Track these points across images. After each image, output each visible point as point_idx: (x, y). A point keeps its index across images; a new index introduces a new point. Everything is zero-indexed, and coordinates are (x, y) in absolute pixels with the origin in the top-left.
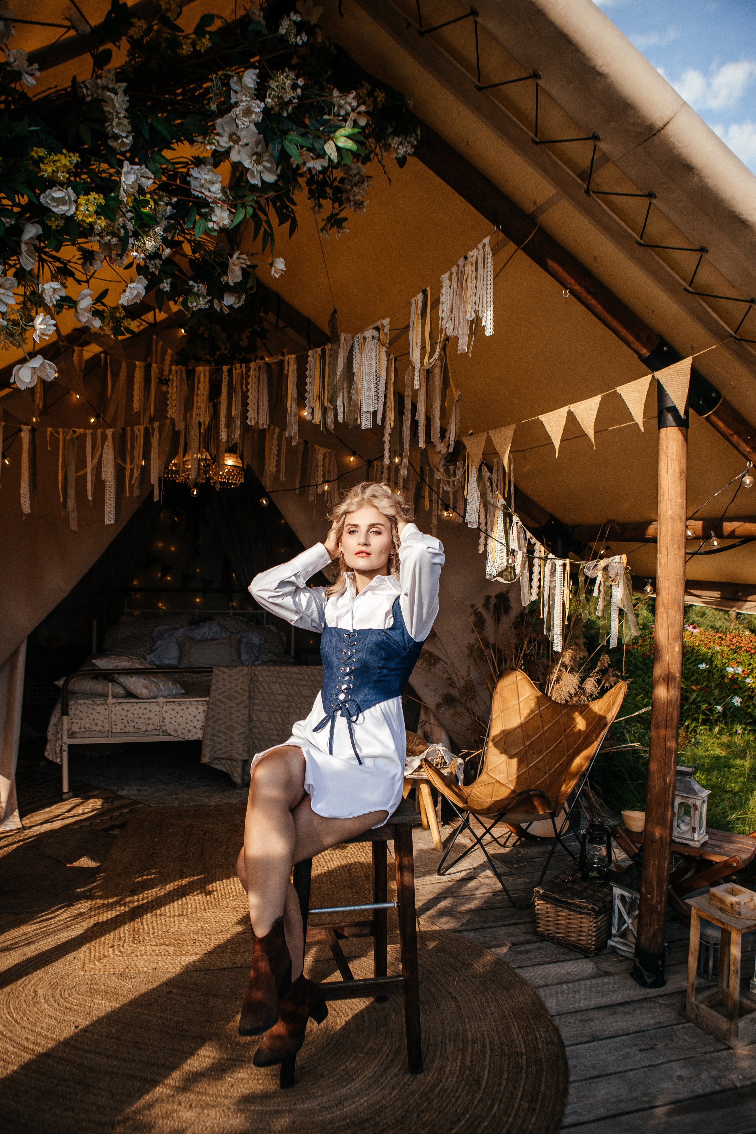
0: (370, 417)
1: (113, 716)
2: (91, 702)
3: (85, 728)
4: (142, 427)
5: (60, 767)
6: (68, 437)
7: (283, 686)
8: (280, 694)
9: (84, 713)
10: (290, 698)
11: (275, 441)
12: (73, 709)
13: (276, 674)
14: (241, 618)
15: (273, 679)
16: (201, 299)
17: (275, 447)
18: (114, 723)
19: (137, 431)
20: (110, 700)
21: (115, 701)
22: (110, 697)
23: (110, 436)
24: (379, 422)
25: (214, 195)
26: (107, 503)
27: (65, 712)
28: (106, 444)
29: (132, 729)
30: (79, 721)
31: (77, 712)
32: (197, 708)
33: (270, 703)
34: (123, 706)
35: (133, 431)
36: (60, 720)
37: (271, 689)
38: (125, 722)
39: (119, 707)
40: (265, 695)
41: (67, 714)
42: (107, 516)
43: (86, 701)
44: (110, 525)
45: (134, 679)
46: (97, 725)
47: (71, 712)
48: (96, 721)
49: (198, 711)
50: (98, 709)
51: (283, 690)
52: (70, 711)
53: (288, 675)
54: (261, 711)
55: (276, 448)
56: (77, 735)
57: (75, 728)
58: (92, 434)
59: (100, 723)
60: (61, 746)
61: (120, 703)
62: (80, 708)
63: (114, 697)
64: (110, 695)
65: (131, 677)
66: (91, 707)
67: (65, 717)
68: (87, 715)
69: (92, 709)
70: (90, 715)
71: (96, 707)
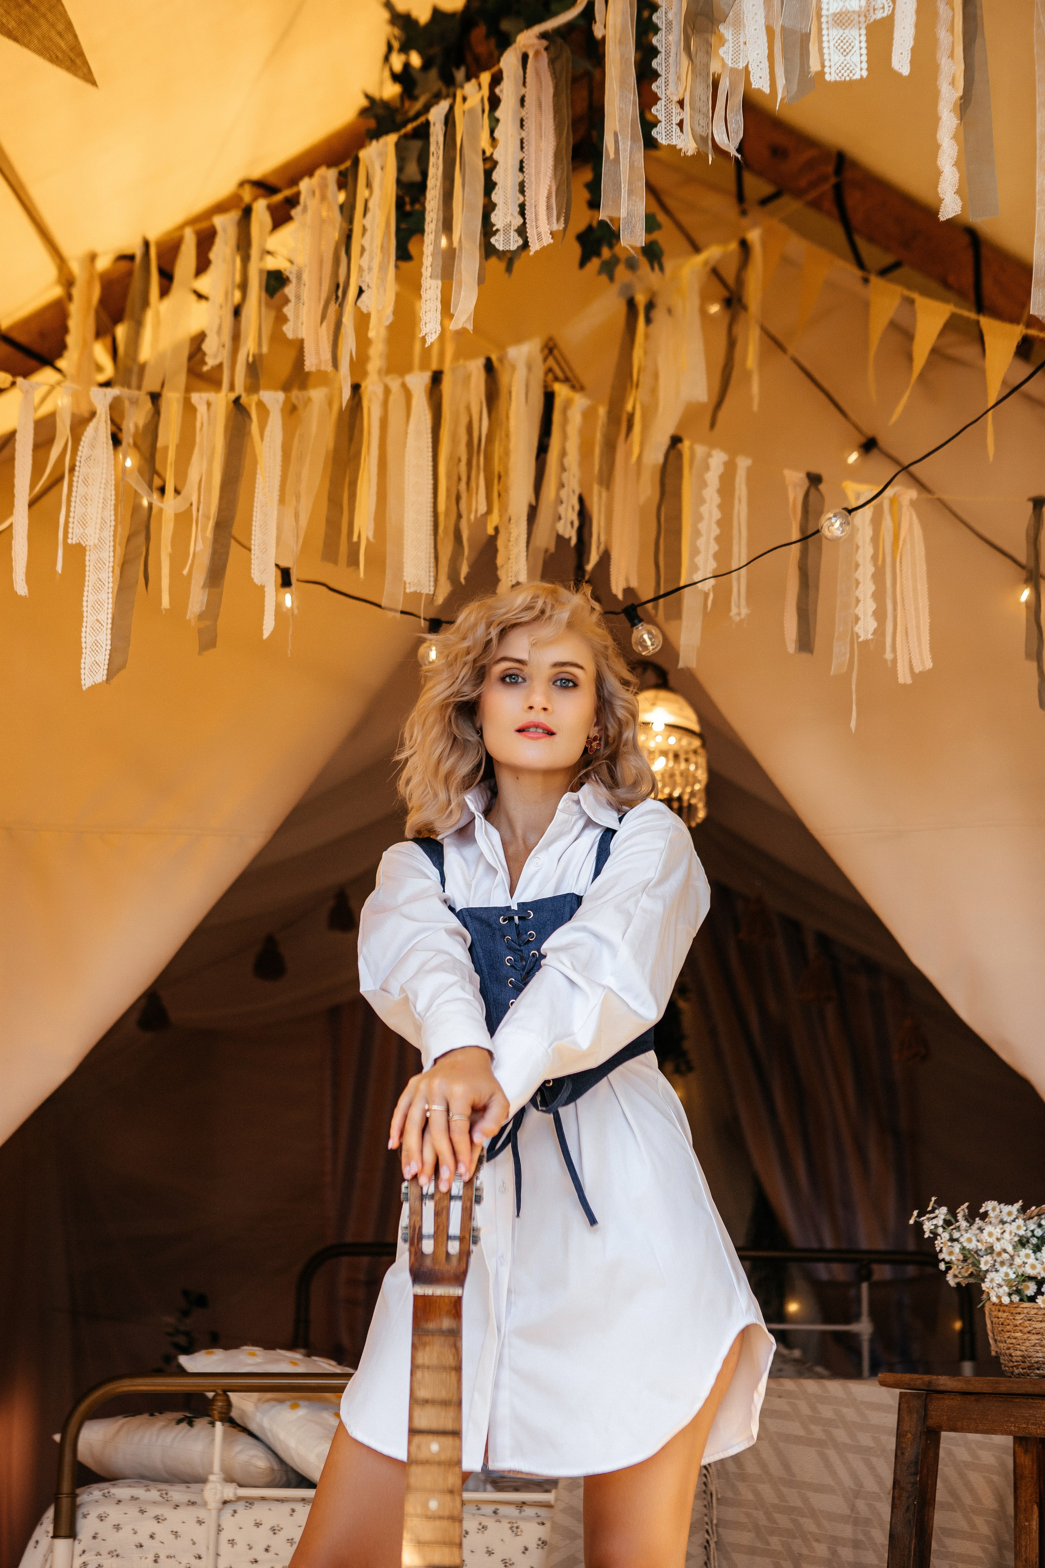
0: (858, 38)
1: (224, 1547)
2: (155, 1497)
4: (221, 400)
7: (832, 1454)
8: (820, 1489)
9: (126, 1532)
10: (861, 1504)
11: (711, 495)
12: (93, 1517)
13: (805, 1410)
15: (795, 1428)
17: (711, 509)
19: (202, 409)
20: (215, 1489)
21: (230, 1491)
22: (216, 1481)
23: (102, 412)
24: (901, 62)
26: (89, 619)
27: (66, 1530)
28: (90, 433)
30: (106, 1560)
31: (104, 1529)
32: (515, 1530)
33: (783, 1521)
34: (260, 1512)
35: (189, 409)
36: (48, 1555)
37: (786, 1466)
39: (246, 1516)
40: (766, 1490)
41: (72, 1534)
42: (87, 661)
43: (139, 1494)
44: (94, 687)
45: (301, 1412)
47: (86, 1526)
49: (520, 1542)
50: (174, 1520)
51: (833, 1473)
52: (81, 1524)
53: (850, 1413)
54: (752, 1551)
55: (717, 514)
62: (115, 1514)
64: (216, 1467)
65: (294, 1406)
66: (153, 1511)
67: (62, 1545)
68: (138, 1539)
69: (157, 1518)
70: (147, 1542)
71: (166, 1511)
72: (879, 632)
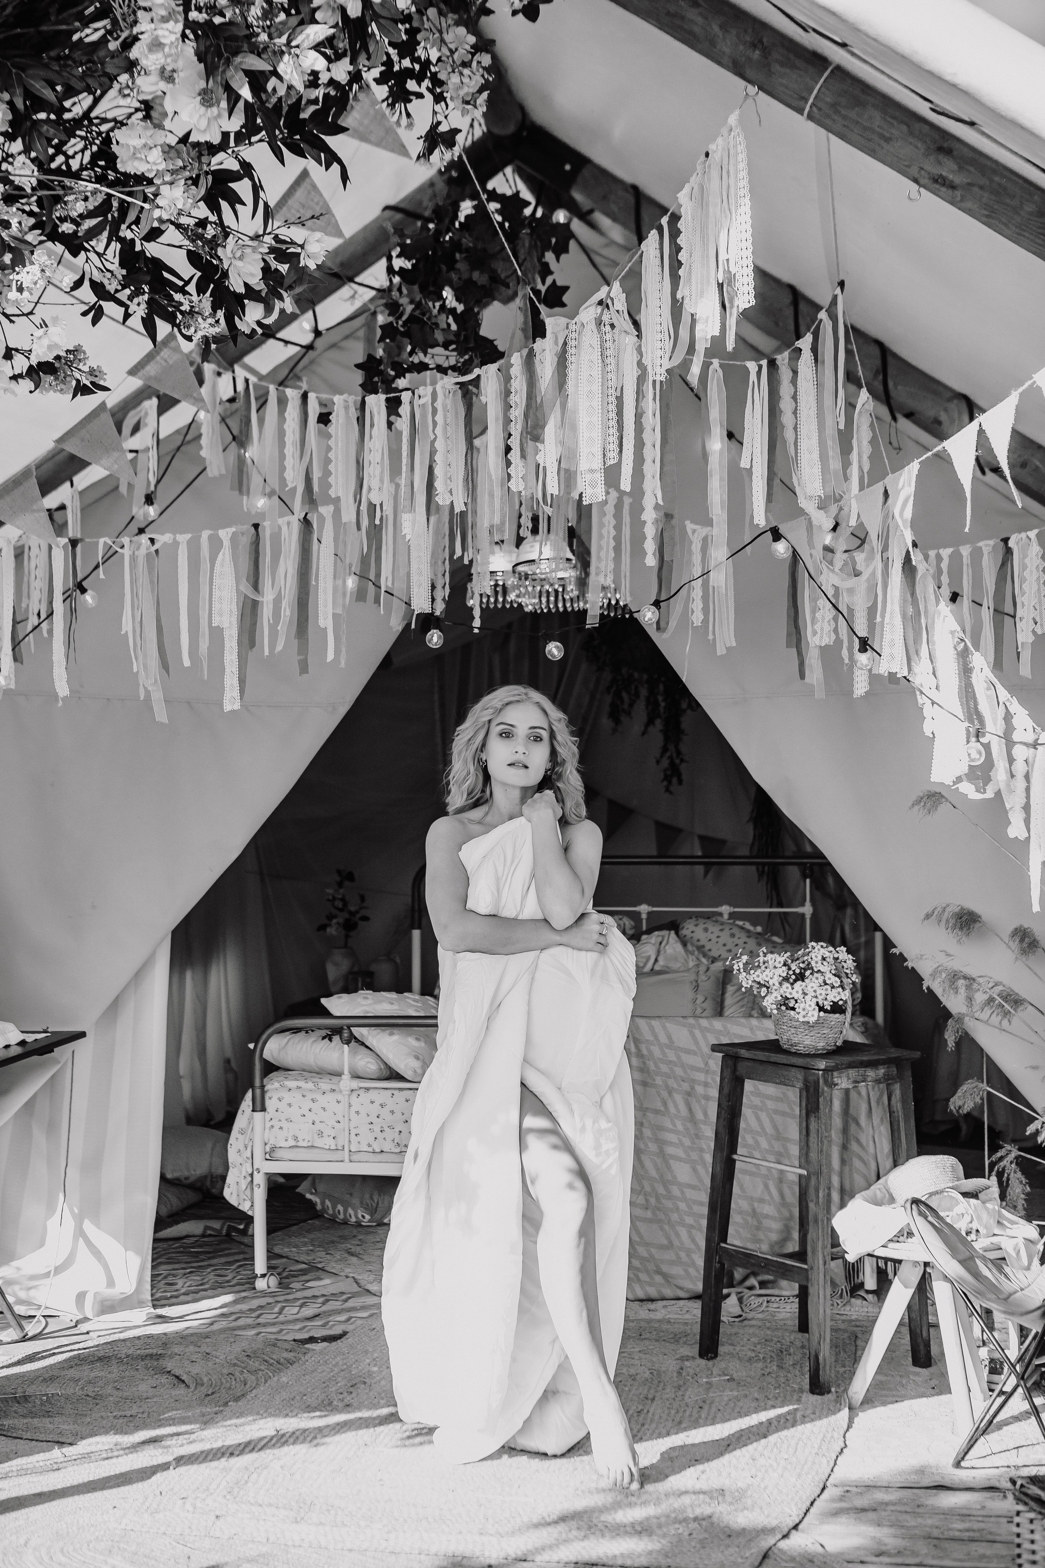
0: (600, 478)
1: (353, 1116)
2: (310, 1085)
3: (296, 1139)
4: (296, 520)
5: (249, 1220)
6: (142, 552)
9: (295, 1107)
12: (275, 1099)
14: (748, 926)
16: (200, 320)
18: (353, 1133)
19: (284, 528)
20: (346, 1082)
21: (355, 1084)
22: (346, 1076)
23: (226, 543)
25: (155, 168)
27: (260, 1106)
28: (220, 556)
29: (388, 1146)
30: (284, 1124)
31: (282, 1106)
34: (372, 1095)
36: (250, 1120)
38: (377, 1129)
39: (365, 1097)
41: (263, 1109)
42: (227, 696)
43: (301, 1084)
44: (233, 712)
45: (395, 1038)
46: (321, 1134)
47: (271, 1104)
48: (319, 1127)
50: (323, 1100)
52: (268, 1103)
55: (613, 533)
56: (279, 1154)
57: (279, 1139)
58: (189, 542)
59: (327, 1131)
60: (252, 1175)
61: (368, 1089)
62: (288, 1097)
63: (356, 1076)
64: (346, 1071)
65: (391, 1034)
66: (310, 1096)
67: (258, 1115)
68: (302, 1112)
69: (313, 1101)
70: (307, 1113)
71: (318, 1096)
72: (706, 621)
